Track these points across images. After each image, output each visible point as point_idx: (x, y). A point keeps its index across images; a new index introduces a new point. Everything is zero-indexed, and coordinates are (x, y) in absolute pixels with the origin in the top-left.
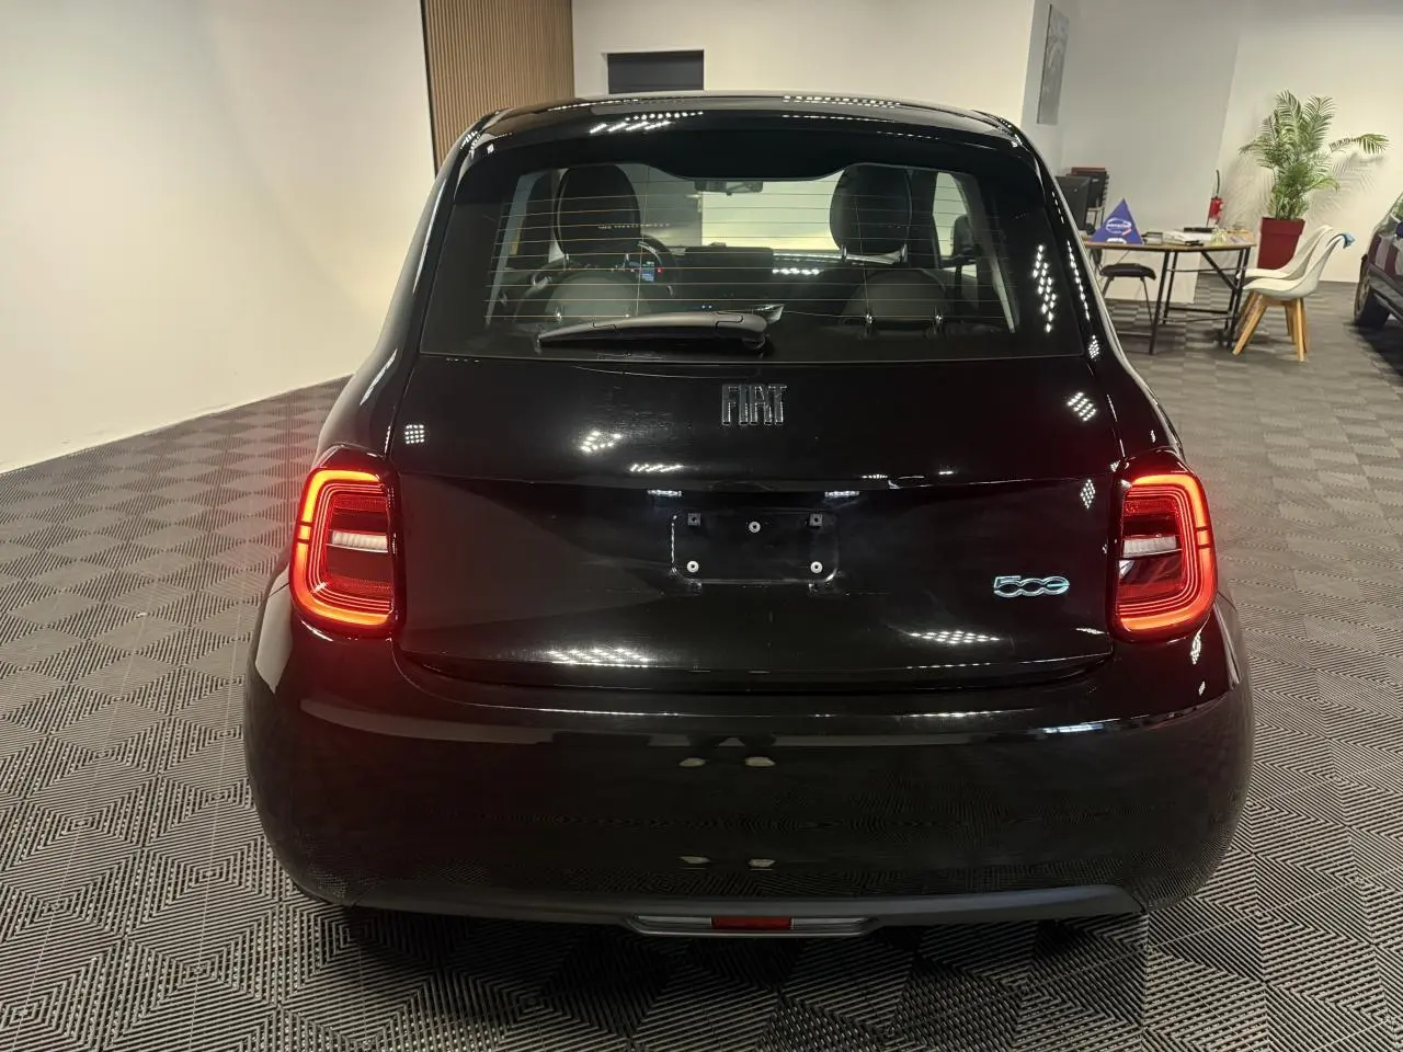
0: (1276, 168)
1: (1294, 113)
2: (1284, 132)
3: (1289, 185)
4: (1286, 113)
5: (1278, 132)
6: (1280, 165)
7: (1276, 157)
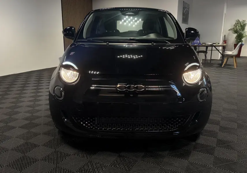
0: (236, 34)
1: (239, 23)
2: (237, 27)
3: (239, 37)
4: (238, 23)
5: (236, 27)
6: (237, 33)
7: (236, 32)
